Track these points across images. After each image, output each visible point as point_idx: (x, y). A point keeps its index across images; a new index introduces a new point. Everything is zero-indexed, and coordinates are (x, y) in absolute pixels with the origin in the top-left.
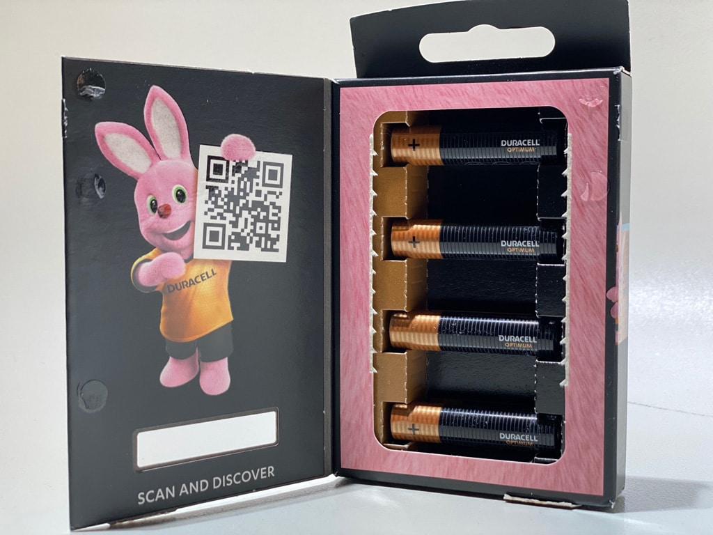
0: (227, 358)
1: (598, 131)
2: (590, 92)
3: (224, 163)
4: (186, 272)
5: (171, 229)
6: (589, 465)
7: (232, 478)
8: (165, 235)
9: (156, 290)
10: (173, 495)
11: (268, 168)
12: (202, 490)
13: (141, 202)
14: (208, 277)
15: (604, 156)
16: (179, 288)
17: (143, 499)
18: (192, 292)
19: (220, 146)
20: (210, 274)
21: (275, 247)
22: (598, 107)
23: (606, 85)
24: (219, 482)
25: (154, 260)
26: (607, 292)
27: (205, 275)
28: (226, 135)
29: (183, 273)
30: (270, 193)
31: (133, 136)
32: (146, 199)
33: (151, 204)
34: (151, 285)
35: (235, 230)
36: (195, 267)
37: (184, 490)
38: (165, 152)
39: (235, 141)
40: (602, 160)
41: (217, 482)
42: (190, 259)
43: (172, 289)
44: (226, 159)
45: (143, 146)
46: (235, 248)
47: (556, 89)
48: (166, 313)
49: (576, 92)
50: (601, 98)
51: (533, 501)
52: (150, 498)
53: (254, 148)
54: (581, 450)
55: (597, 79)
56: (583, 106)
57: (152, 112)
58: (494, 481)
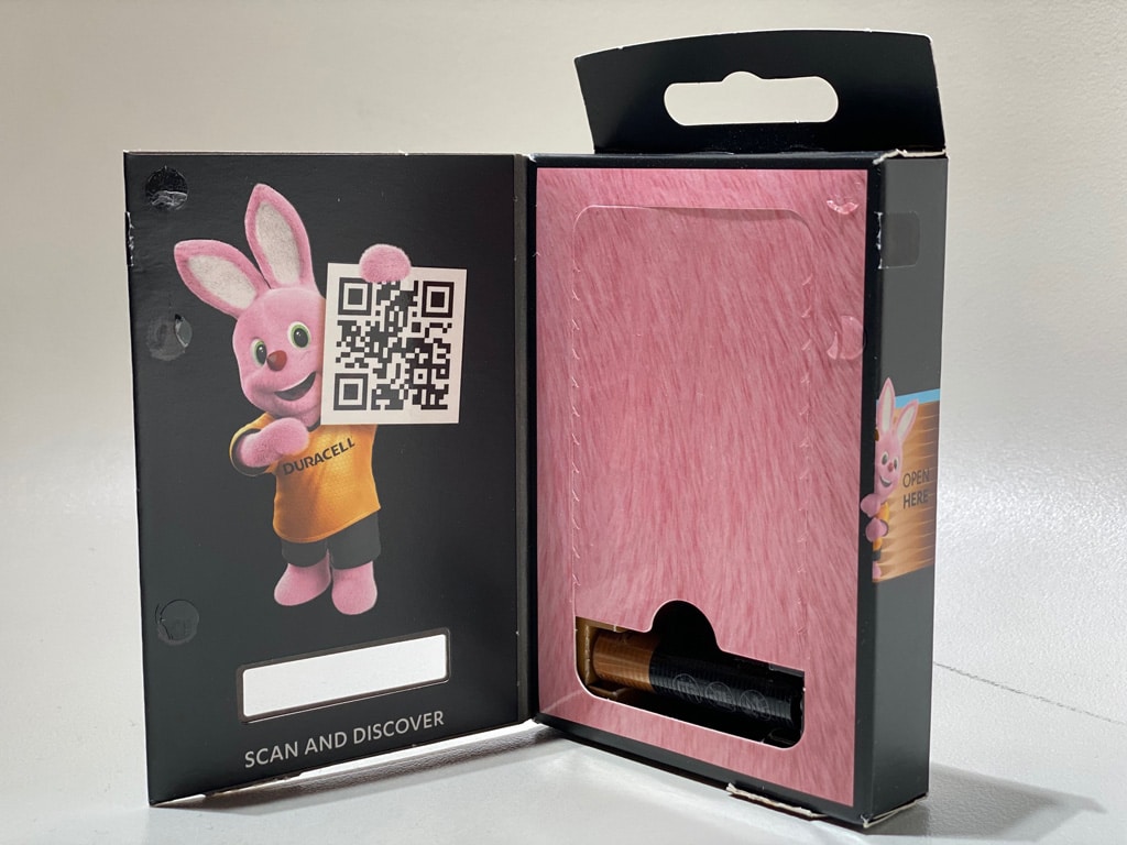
0: (371, 563)
1: (851, 252)
2: (842, 190)
3: (364, 287)
4: (310, 445)
5: (287, 384)
6: (834, 760)
7: (381, 729)
8: (279, 394)
9: (267, 471)
10: (296, 754)
11: (431, 289)
12: (337, 746)
13: (243, 348)
14: (343, 450)
15: (859, 290)
16: (300, 467)
17: (252, 759)
18: (319, 473)
19: (357, 262)
20: (346, 445)
21: (441, 402)
22: (852, 215)
23: (863, 180)
24: (361, 734)
25: (263, 430)
26: (861, 501)
27: (338, 447)
28: (367, 247)
29: (305, 447)
30: (433, 325)
31: (230, 258)
32: (249, 347)
33: (258, 351)
34: (259, 465)
35: (382, 381)
36: (324, 436)
37: (311, 747)
38: (276, 277)
39: (382, 254)
40: (856, 297)
41: (360, 734)
42: (315, 426)
43: (289, 469)
44: (367, 280)
45: (244, 271)
46: (383, 407)
47: (797, 183)
48: (281, 503)
49: (823, 189)
50: (857, 201)
51: (761, 798)
52: (262, 759)
53: (409, 262)
54: (825, 735)
55: (851, 172)
56: (831, 211)
57: (257, 222)
58: (718, 762)
